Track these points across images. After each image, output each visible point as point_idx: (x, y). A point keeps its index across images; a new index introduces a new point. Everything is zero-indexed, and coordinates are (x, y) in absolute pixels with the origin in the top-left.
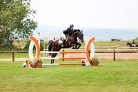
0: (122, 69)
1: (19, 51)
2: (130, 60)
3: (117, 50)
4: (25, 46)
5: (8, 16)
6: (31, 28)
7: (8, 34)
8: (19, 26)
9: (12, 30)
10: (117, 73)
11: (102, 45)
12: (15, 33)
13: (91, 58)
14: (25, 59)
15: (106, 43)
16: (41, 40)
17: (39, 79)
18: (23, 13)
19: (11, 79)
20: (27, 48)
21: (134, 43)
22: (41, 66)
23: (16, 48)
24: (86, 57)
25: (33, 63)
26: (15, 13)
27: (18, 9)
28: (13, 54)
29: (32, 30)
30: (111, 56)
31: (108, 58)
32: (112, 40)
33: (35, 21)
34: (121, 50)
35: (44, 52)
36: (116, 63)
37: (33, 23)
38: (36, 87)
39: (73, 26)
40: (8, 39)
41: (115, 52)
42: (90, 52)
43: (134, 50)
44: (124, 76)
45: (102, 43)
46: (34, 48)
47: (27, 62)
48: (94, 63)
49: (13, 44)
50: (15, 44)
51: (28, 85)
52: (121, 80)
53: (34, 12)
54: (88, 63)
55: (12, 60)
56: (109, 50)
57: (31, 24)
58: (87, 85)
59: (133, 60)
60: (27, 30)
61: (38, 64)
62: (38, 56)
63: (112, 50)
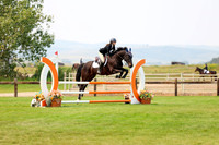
0: (189, 109)
1: (25, 80)
2: (200, 94)
3: (180, 79)
4: (34, 73)
5: (7, 25)
6: (44, 44)
7: (7, 54)
8: (25, 41)
9: (14, 47)
10: (180, 115)
11: (156, 72)
12: (18, 53)
13: (139, 92)
14: (34, 94)
15: (164, 67)
16: (60, 64)
17: (57, 125)
18: (31, 20)
19: (12, 125)
20: (37, 75)
21: (206, 68)
22: (59, 105)
23: (20, 76)
24: (131, 90)
25: (47, 99)
26: (19, 20)
27: (22, 15)
28: (16, 85)
29: (46, 48)
30: (170, 89)
31: (166, 91)
32: (173, 63)
33: (50, 33)
34: (187, 79)
35: (65, 82)
36: (179, 100)
37: (47, 36)
38: (52, 137)
39: (115, 41)
40: (7, 62)
41: (176, 83)
42: (137, 83)
43: (206, 79)
44: (191, 120)
45: (157, 69)
46: (49, 75)
47: (37, 98)
48: (144, 99)
49: (15, 69)
50: (19, 69)
51: (39, 134)
52: (187, 127)
53: (49, 20)
54: (134, 100)
55: (13, 94)
56: (167, 79)
57: (44, 38)
58: (133, 134)
59: (205, 95)
60: (38, 48)
61: (55, 102)
62: (55, 88)
63: (173, 79)
